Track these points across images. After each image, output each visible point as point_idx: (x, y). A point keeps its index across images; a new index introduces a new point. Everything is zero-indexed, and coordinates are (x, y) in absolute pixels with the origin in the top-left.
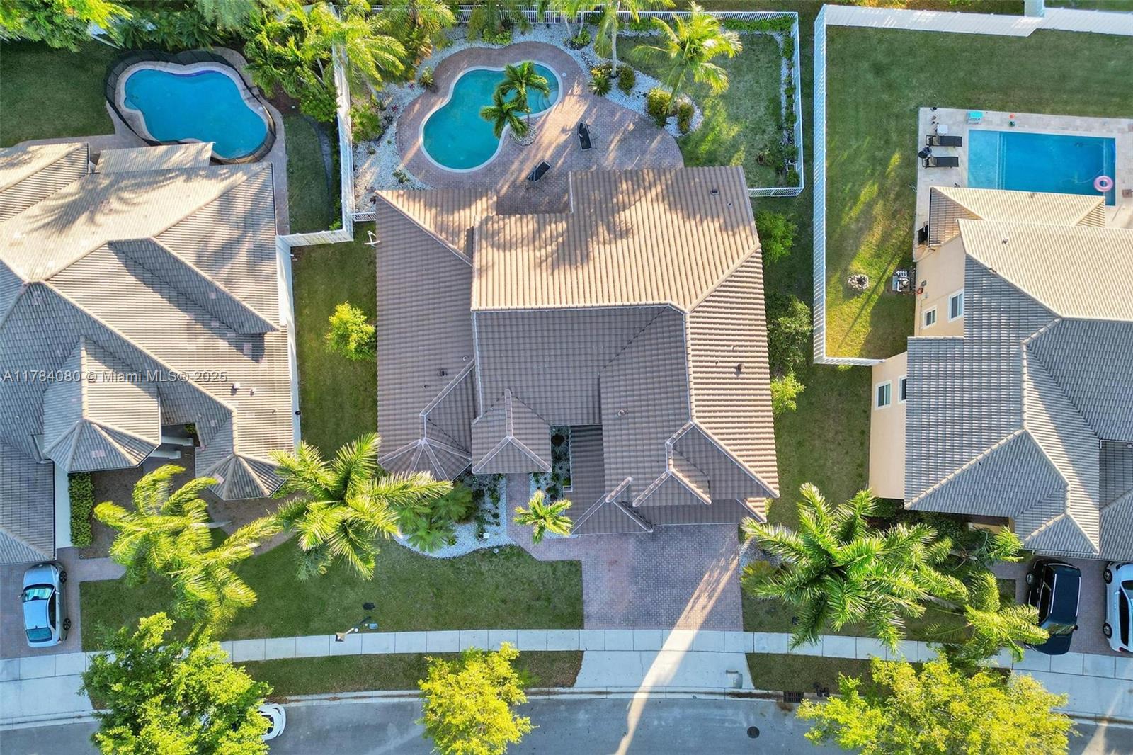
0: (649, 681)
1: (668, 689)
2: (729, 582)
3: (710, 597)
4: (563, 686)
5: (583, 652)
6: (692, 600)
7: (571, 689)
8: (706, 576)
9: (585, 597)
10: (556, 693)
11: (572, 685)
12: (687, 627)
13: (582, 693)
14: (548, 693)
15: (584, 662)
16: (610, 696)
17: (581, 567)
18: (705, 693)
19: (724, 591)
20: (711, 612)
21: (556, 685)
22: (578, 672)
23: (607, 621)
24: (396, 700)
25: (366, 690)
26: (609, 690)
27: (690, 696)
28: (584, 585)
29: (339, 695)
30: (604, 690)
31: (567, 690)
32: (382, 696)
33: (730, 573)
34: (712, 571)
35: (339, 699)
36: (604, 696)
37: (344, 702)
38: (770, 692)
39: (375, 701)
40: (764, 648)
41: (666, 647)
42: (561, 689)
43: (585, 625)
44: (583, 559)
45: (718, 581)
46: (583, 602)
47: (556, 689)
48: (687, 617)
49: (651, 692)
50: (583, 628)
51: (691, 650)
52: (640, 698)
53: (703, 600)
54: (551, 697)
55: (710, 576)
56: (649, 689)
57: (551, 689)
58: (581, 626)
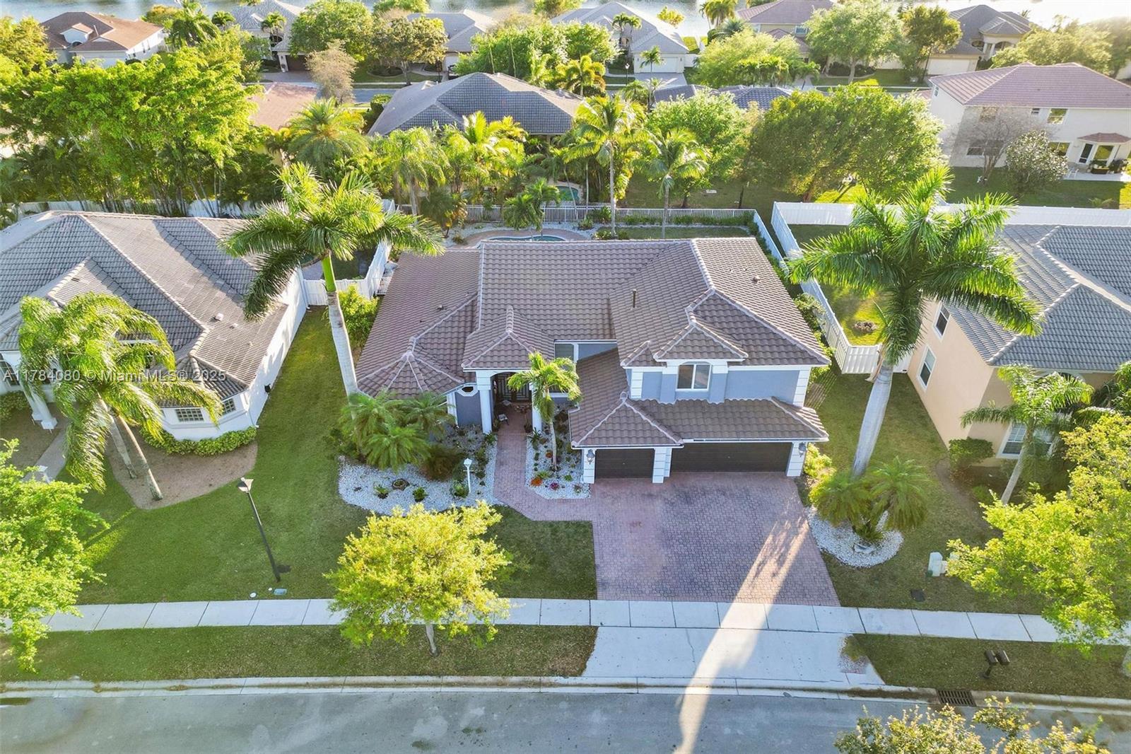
0: (708, 668)
1: (740, 683)
2: (803, 547)
3: (780, 562)
4: (564, 675)
5: (596, 628)
6: (755, 565)
7: (578, 680)
8: (769, 539)
9: (597, 561)
10: (551, 685)
11: (579, 673)
12: (753, 598)
13: (596, 686)
14: (539, 684)
15: (598, 642)
16: (641, 691)
17: (591, 528)
18: (804, 690)
19: (799, 559)
20: (786, 582)
21: (553, 672)
22: (588, 656)
23: (631, 590)
24: (282, 691)
25: (236, 676)
26: (641, 681)
27: (780, 693)
28: (596, 548)
29: (189, 683)
30: (633, 681)
31: (571, 680)
32: (260, 686)
33: (801, 537)
34: (775, 535)
35: (187, 688)
36: (634, 690)
37: (192, 692)
38: (913, 689)
39: (245, 691)
40: (880, 628)
41: (725, 624)
42: (561, 680)
43: (599, 594)
44: (594, 521)
45: (787, 545)
46: (595, 567)
47: (553, 679)
48: (753, 585)
49: (713, 687)
50: (596, 599)
51: (766, 629)
52: (695, 696)
53: (771, 566)
54: (544, 690)
55: (774, 540)
56: (709, 682)
57: (545, 679)
58: (592, 596)
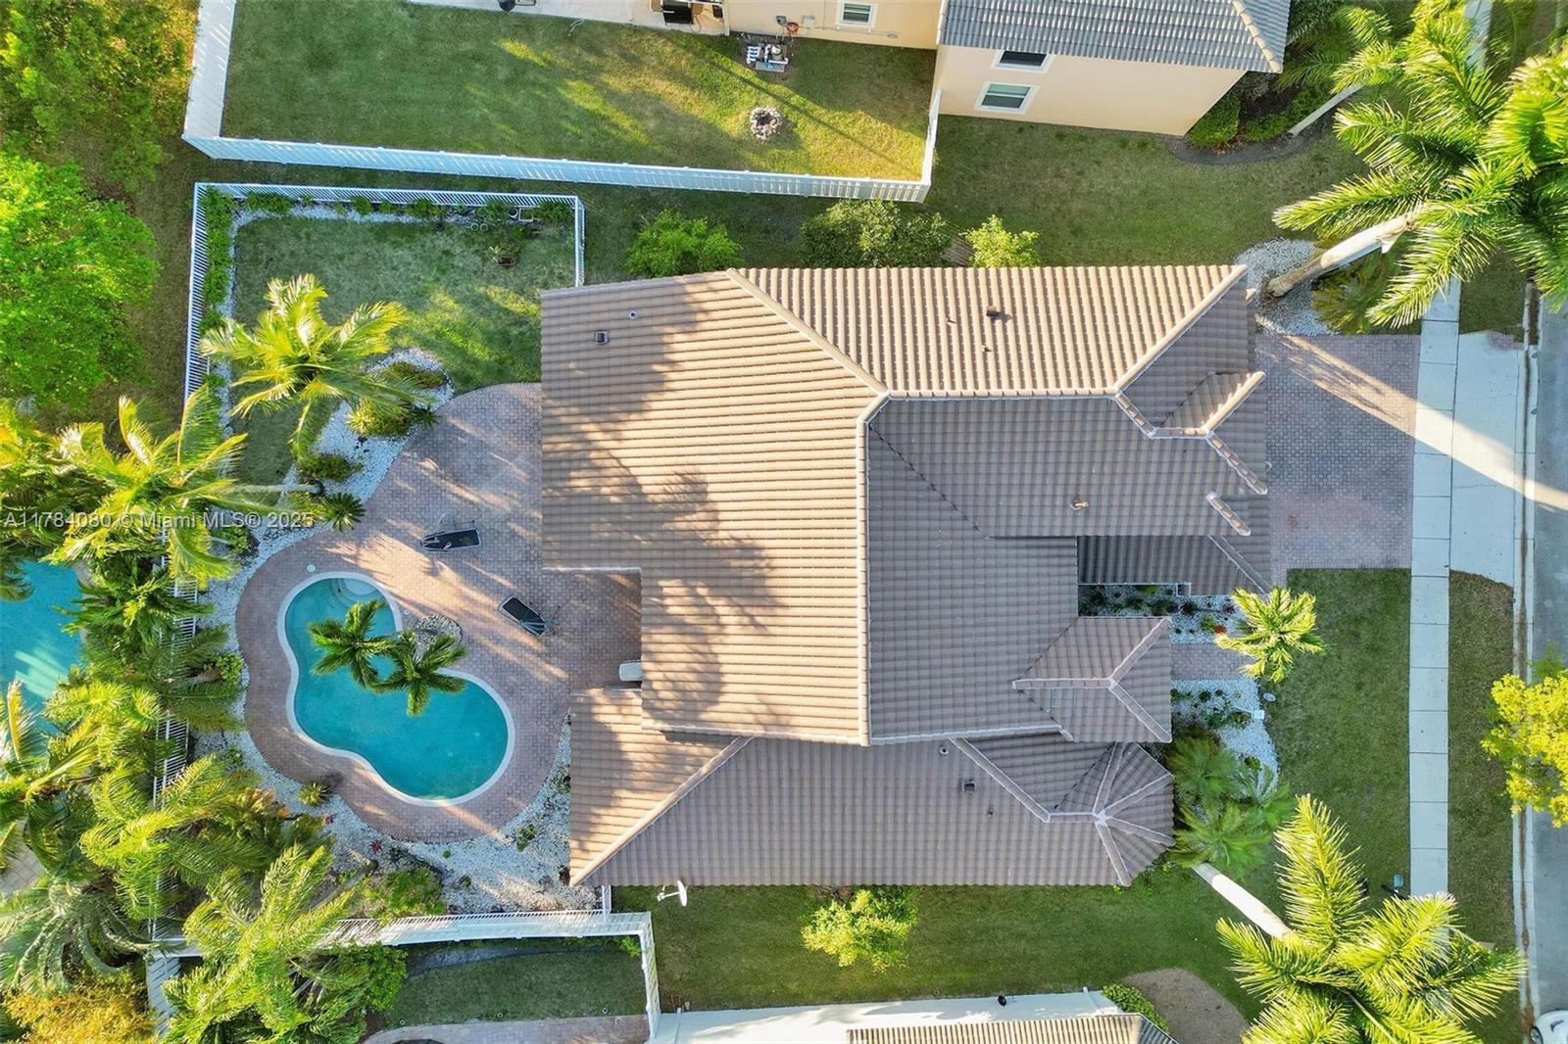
0: (1507, 478)
1: (1520, 449)
2: (1332, 352)
3: (1359, 381)
4: (1511, 602)
5: (1452, 572)
6: (1364, 408)
7: (1517, 590)
8: (1322, 385)
9: (1355, 566)
10: (1523, 613)
11: (1510, 590)
12: (1411, 418)
13: (1523, 575)
14: (1523, 624)
15: (1470, 570)
16: (1530, 534)
17: (1300, 570)
18: (1527, 395)
19: (1350, 360)
20: (1385, 381)
21: (1509, 613)
22: (1488, 580)
23: (1400, 533)
24: (1530, 847)
25: (1511, 891)
26: (1518, 535)
27: (1532, 419)
28: (1333, 566)
29: (1519, 930)
30: (1518, 543)
31: (1517, 596)
32: (1523, 867)
33: (1316, 350)
34: (1312, 376)
35: (1525, 930)
36: (1530, 543)
37: (1531, 923)
38: (1527, 302)
39: (1530, 878)
40: (1452, 307)
41: (1444, 449)
42: (1517, 606)
43: (1403, 566)
44: (1287, 566)
45: (1331, 368)
46: (1364, 569)
47: (1517, 612)
48: (1395, 416)
49: (1524, 475)
50: (1410, 570)
51: (1453, 414)
52: (1533, 491)
53: (1364, 392)
54: (1530, 619)
55: (1320, 380)
56: (1518, 479)
57: (1516, 619)
58: (1406, 573)
